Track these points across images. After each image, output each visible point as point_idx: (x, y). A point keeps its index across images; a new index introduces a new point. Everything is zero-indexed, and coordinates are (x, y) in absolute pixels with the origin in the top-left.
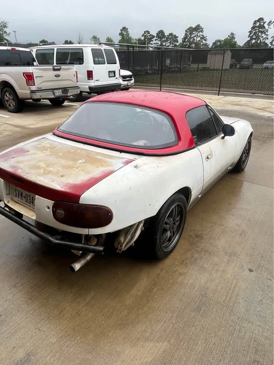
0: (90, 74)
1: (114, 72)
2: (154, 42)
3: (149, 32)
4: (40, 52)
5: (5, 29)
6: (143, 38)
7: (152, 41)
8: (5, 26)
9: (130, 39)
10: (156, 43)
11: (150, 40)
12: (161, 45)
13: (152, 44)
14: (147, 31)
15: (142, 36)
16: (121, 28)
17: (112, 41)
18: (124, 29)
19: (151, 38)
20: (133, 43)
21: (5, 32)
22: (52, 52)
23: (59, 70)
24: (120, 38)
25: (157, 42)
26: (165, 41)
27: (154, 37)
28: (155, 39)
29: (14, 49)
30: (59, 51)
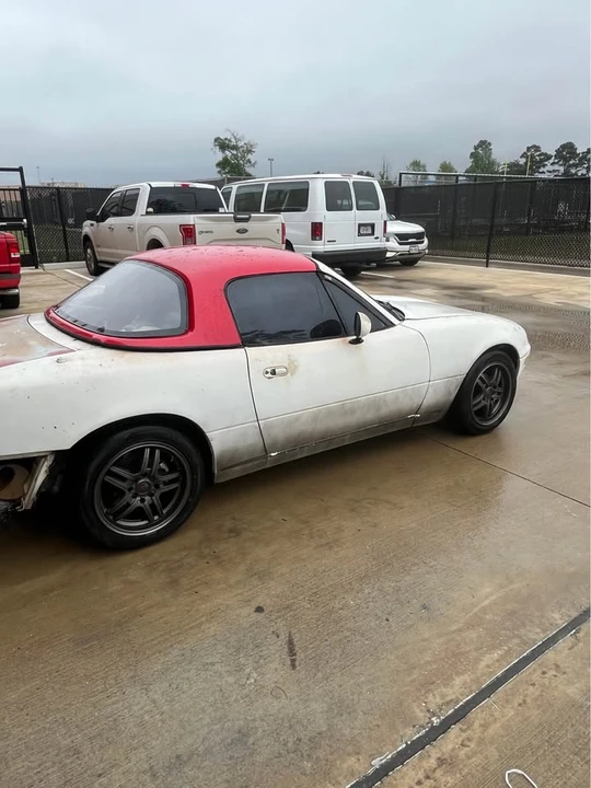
0: (317, 230)
1: (373, 226)
2: (549, 168)
3: (538, 147)
4: (243, 191)
5: (250, 156)
6: (522, 161)
7: (544, 166)
8: (250, 151)
9: (492, 163)
10: (554, 171)
11: (541, 163)
12: (566, 173)
13: (543, 172)
14: (534, 146)
15: (522, 157)
16: (477, 143)
17: (451, 170)
18: (484, 144)
19: (541, 161)
20: (496, 173)
21: (249, 161)
22: (260, 190)
23: (246, 220)
24: (469, 163)
25: (556, 167)
26: (576, 166)
27: (549, 157)
28: (551, 161)
29: (187, 186)
30: (273, 188)
